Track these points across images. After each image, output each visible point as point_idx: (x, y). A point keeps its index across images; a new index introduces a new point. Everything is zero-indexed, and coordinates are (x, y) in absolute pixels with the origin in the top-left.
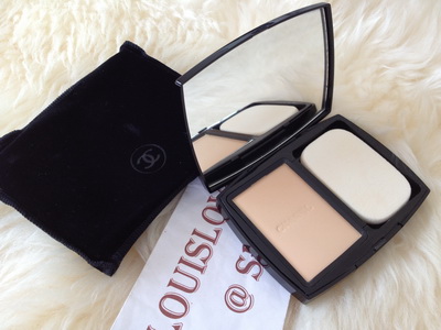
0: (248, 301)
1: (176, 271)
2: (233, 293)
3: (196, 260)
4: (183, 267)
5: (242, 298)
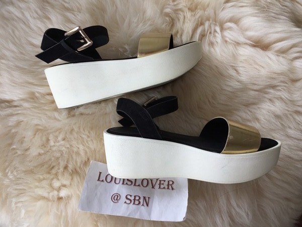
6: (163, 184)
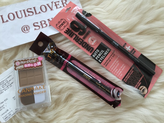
0: (27, 31)
1: (20, 11)
2: (26, 27)
3: (27, 13)
4: (23, 12)
5: (27, 30)
6: (58, 4)
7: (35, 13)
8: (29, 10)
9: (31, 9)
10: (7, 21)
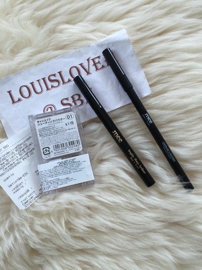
1: (38, 81)
3: (49, 84)
4: (42, 81)
7: (61, 83)
8: (53, 78)
9: (54, 75)
10: (19, 100)
